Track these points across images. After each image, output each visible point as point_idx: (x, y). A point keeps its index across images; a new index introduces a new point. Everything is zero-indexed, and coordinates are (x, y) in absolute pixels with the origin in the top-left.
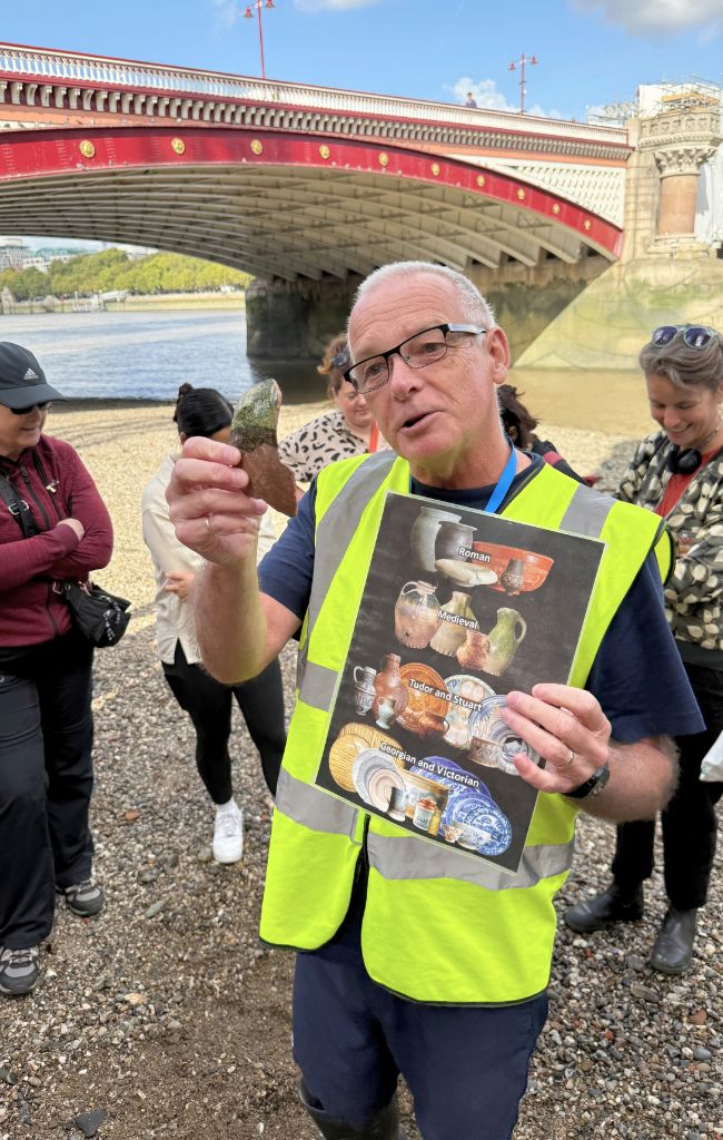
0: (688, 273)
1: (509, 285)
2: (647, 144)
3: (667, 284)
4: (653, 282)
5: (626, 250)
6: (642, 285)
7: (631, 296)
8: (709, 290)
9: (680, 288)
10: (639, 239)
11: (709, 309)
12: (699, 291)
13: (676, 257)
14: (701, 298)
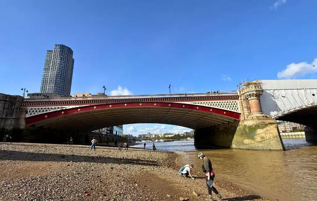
0: (255, 122)
1: (224, 128)
2: (242, 94)
3: (251, 125)
4: (248, 125)
5: (242, 118)
6: (245, 126)
7: (244, 128)
8: (262, 126)
9: (254, 126)
10: (245, 115)
11: (264, 131)
12: (259, 127)
13: (253, 118)
14: (260, 129)
